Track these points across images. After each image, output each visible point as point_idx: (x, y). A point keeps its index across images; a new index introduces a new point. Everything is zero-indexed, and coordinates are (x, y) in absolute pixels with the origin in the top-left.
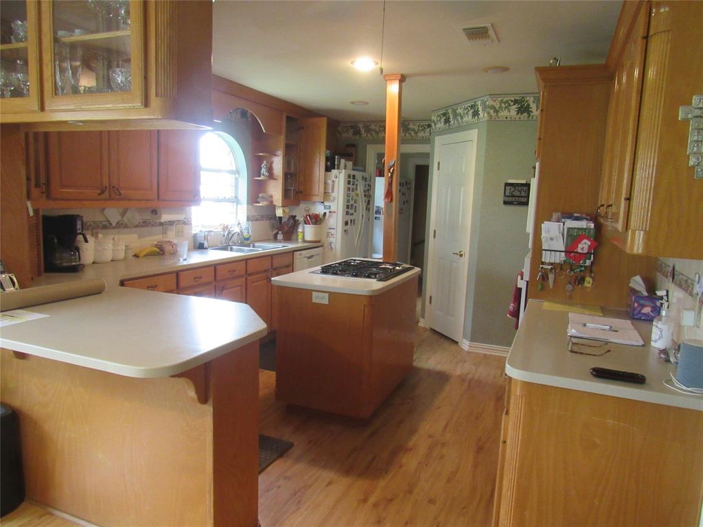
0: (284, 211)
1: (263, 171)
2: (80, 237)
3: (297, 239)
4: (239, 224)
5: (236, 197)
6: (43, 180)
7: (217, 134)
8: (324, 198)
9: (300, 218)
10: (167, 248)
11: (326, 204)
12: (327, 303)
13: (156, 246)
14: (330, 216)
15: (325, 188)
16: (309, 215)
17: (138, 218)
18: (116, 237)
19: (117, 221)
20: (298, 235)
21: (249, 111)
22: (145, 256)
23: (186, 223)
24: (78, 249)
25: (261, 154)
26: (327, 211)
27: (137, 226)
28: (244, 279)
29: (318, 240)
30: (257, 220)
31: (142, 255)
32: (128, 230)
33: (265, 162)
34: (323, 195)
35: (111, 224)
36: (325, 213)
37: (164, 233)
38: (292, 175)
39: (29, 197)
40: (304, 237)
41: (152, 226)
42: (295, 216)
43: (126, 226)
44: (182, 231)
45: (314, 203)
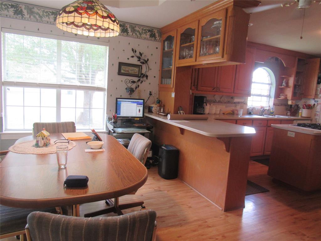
0: (292, 102)
1: (284, 84)
2: (205, 104)
3: (299, 116)
4: (270, 106)
5: (269, 95)
6: (196, 84)
7: (263, 68)
8: (315, 97)
9: (301, 106)
10: (236, 112)
11: (316, 100)
12: (294, 136)
13: (232, 111)
14: (317, 106)
15: (316, 92)
16: (305, 105)
17: (226, 100)
18: (217, 106)
19: (218, 100)
20: (299, 114)
21: (279, 58)
22: (227, 114)
23: (245, 104)
24: (204, 108)
25: (283, 76)
26: (316, 103)
27: (225, 103)
28: (266, 128)
29: (310, 116)
30: (278, 105)
31: (226, 113)
32: (222, 104)
33: (285, 80)
34: (314, 95)
35: (216, 101)
36: (314, 104)
37: (236, 106)
38: (299, 86)
39: (191, 89)
40: (301, 115)
41: (231, 103)
42: (298, 105)
43: (221, 103)
44: (243, 107)
45: (309, 99)
